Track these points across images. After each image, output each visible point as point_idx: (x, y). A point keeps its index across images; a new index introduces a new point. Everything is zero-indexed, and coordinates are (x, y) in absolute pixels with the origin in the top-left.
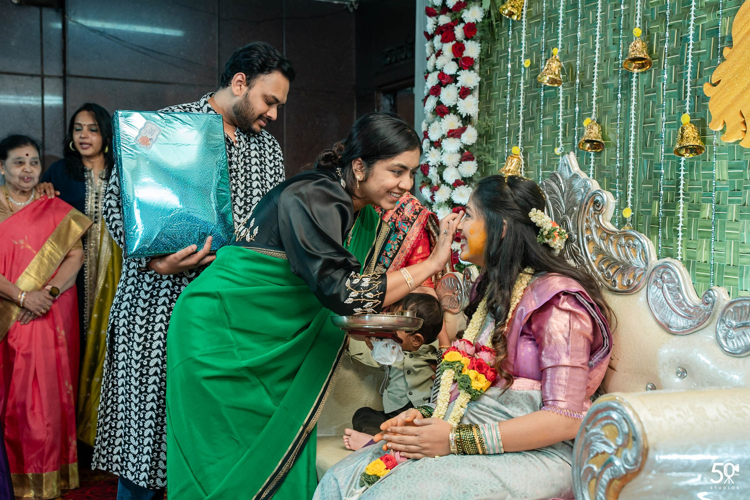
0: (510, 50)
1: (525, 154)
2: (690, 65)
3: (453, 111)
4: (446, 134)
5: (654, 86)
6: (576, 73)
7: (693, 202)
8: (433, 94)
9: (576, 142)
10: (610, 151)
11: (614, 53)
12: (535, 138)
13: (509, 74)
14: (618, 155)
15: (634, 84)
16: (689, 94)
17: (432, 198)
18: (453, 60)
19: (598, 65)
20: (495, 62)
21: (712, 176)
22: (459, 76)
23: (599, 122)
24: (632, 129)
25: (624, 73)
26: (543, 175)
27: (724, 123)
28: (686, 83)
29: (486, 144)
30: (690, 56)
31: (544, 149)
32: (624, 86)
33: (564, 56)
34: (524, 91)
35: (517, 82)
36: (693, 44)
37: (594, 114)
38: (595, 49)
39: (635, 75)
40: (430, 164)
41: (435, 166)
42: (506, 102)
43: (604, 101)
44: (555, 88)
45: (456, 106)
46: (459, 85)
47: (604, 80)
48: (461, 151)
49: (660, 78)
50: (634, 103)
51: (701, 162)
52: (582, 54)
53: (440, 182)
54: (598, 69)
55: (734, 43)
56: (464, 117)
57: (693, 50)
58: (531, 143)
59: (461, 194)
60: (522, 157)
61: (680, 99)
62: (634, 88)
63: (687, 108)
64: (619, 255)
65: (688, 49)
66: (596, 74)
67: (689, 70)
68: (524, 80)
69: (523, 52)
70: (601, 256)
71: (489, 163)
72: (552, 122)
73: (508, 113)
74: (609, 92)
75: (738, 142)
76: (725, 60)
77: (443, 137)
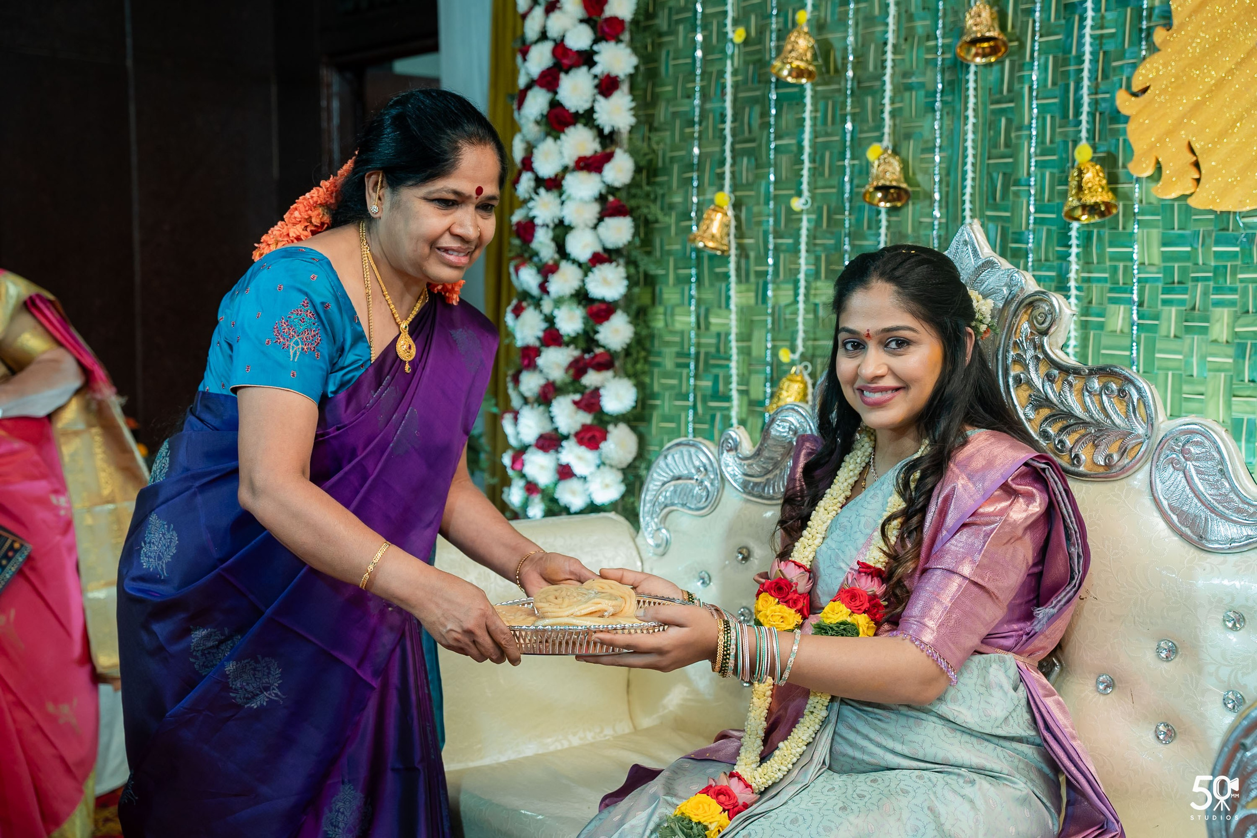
0: (699, 8)
1: (737, 206)
2: (1087, 57)
3: (583, 121)
4: (571, 164)
5: (1010, 90)
6: (845, 58)
7: (1090, 302)
8: (542, 86)
9: (847, 187)
10: (918, 207)
11: (924, 26)
12: (758, 177)
13: (699, 53)
14: (937, 213)
15: (971, 85)
16: (1085, 109)
17: (543, 287)
18: (582, 21)
19: (895, 46)
20: (665, 27)
21: (1129, 258)
22: (596, 53)
23: (895, 152)
24: (969, 167)
25: (947, 63)
26: (776, 248)
27: (1158, 162)
28: (1078, 87)
29: (648, 184)
30: (1087, 40)
31: (776, 197)
32: (947, 88)
33: (819, 27)
34: (732, 86)
35: (714, 69)
36: (1093, 19)
37: (886, 137)
38: (887, 14)
39: (972, 69)
40: (538, 221)
41: (548, 226)
42: (694, 108)
43: (906, 114)
44: (802, 86)
45: (591, 111)
46: (597, 70)
47: (905, 75)
48: (601, 199)
49: (1022, 77)
50: (971, 120)
51: (1106, 233)
52: (857, 24)
53: (557, 256)
54: (894, 53)
55: (1176, 22)
56: (607, 131)
57: (1092, 28)
58: (749, 186)
59: (606, 282)
60: (730, 213)
61: (1065, 116)
62: (971, 92)
63: (1084, 134)
64: (1087, 410)
65: (1082, 27)
66: (889, 64)
67: (1086, 66)
68: (733, 65)
69: (730, 14)
70: (1045, 412)
71: (657, 221)
72: (795, 148)
73: (697, 128)
74: (917, 98)
75: (1185, 197)
76: (1159, 50)
77: (566, 169)
